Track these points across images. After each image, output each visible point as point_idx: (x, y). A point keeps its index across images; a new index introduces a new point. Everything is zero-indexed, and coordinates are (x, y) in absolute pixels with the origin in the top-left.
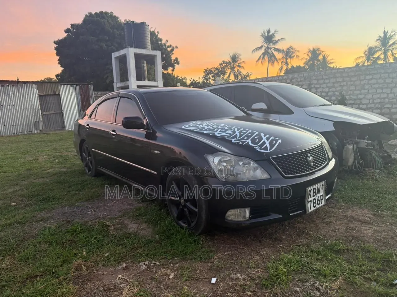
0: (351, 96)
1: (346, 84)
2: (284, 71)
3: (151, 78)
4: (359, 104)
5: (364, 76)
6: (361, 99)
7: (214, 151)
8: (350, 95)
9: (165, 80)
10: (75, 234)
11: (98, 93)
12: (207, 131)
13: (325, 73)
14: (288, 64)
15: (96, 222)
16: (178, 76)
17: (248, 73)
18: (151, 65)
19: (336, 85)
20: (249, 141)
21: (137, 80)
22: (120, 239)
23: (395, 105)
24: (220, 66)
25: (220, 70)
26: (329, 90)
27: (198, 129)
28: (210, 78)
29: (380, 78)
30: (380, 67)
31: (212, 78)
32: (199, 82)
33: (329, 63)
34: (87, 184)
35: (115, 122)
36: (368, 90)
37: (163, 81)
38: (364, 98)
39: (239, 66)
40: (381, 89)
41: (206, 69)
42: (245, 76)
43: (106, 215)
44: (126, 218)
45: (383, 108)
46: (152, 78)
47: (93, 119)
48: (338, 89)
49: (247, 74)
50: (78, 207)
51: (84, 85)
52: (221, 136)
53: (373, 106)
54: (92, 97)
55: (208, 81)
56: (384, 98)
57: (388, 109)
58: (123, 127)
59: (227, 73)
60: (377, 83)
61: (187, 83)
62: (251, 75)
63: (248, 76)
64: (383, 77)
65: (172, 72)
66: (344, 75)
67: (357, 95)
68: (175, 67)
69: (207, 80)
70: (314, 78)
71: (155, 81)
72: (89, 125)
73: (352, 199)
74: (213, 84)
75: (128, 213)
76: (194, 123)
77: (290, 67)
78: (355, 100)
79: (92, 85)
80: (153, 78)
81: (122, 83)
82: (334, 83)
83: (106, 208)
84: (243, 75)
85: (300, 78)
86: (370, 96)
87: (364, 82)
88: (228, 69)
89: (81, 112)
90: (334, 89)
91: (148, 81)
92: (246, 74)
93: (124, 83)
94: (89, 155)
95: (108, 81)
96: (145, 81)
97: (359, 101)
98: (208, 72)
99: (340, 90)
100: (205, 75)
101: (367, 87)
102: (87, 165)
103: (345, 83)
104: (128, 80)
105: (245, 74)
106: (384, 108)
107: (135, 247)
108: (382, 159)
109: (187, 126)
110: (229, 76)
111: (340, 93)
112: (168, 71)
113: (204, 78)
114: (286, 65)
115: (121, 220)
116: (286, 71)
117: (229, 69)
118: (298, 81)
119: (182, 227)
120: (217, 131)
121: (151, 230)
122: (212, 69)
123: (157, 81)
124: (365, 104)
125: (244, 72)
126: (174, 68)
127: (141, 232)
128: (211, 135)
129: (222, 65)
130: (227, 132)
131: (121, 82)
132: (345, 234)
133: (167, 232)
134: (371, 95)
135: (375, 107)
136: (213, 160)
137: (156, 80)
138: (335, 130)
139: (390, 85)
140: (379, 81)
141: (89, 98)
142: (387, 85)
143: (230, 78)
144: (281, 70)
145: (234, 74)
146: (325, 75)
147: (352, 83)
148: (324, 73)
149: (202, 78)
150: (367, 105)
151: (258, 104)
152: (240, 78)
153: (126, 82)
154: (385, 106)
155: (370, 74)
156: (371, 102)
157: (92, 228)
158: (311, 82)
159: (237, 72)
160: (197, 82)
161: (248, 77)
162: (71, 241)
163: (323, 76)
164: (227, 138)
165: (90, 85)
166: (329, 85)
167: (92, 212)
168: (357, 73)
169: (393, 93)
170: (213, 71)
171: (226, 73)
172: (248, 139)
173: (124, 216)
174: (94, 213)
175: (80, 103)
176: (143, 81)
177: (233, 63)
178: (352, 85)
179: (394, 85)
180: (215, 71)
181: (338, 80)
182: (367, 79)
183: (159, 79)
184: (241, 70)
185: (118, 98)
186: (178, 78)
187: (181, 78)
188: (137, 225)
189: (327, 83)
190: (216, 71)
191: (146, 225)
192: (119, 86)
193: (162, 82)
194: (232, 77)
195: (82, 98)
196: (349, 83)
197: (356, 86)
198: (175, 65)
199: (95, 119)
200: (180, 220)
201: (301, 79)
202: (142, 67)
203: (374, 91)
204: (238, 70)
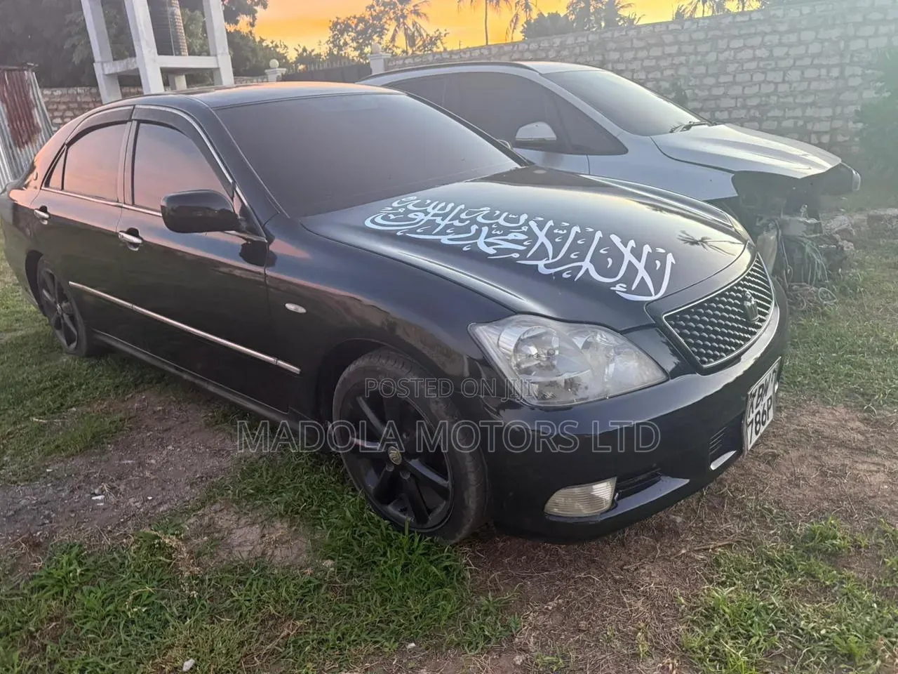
0: (696, 91)
1: (686, 60)
2: (523, 25)
3: (196, 46)
4: (713, 111)
5: (726, 40)
6: (717, 98)
7: (499, 313)
8: (692, 87)
9: (234, 51)
10: (66, 593)
11: (52, 94)
12: (450, 237)
13: (638, 33)
14: (530, 10)
15: (126, 535)
16: (263, 37)
17: (438, 30)
18: (192, 10)
19: (663, 63)
20: (587, 265)
21: (160, 53)
22: (217, 589)
23: (791, 111)
24: (370, 13)
25: (371, 22)
26: (647, 76)
27: (418, 231)
28: (346, 44)
29: (763, 45)
30: (762, 18)
31: (352, 44)
32: (319, 56)
33: (622, 7)
34: (71, 388)
35: (133, 204)
36: (735, 76)
37: (230, 54)
38: (725, 95)
39: (416, 13)
40: (763, 73)
41: (336, 20)
42: (431, 38)
43: (155, 503)
44: (217, 506)
45: (765, 118)
46: (198, 47)
47: (57, 189)
48: (668, 72)
49: (438, 33)
50: (58, 481)
51: (9, 71)
52: (500, 251)
53: (743, 113)
54: (37, 106)
55: (342, 50)
56: (768, 95)
57: (774, 121)
58: (162, 219)
59: (388, 30)
60: (754, 59)
61: (288, 58)
62: (445, 36)
63: (438, 38)
64: (769, 43)
65: (250, 28)
66: (682, 38)
67: (710, 88)
68: (257, 15)
69: (340, 48)
70: (612, 45)
71: (209, 55)
72: (48, 211)
73: (794, 376)
74: (355, 58)
75: (222, 489)
76: (395, 204)
77: (534, 16)
78: (706, 100)
79: (33, 71)
80: (202, 46)
81: (117, 62)
82: (657, 58)
83: (148, 474)
84: (428, 35)
85: (580, 47)
86: (737, 90)
87: (726, 54)
88: (390, 19)
89: (14, 148)
90: (658, 75)
91: (189, 55)
92: (435, 32)
93: (125, 61)
94: (62, 297)
95: (76, 59)
96: (180, 54)
97: (713, 102)
98: (340, 28)
99: (672, 75)
100: (333, 37)
101: (731, 68)
102: (58, 325)
103: (683, 59)
104: (133, 54)
105: (431, 33)
106: (768, 119)
107: (272, 616)
108: (825, 259)
109: (379, 220)
110: (393, 39)
111: (674, 85)
112: (238, 27)
113: (332, 42)
114: (526, 11)
115: (204, 515)
116: (525, 26)
117: (393, 21)
118: (575, 55)
119: (397, 526)
120: (479, 232)
121: (303, 543)
122: (349, 19)
123: (216, 55)
124: (727, 109)
125: (429, 29)
126: (254, 19)
127: (277, 552)
128: (465, 249)
129: (375, 11)
130: (511, 236)
131: (114, 60)
132: (826, 491)
133: (355, 543)
134: (741, 88)
135: (748, 117)
136: (496, 342)
137: (211, 53)
138: (737, 195)
139: (783, 64)
140: (759, 53)
141: (30, 110)
142: (776, 64)
143: (396, 44)
144: (515, 24)
145: (406, 34)
146: (638, 39)
147: (699, 58)
148: (635, 34)
149: (327, 42)
150: (730, 113)
151: (534, 125)
152: (421, 43)
153: (129, 59)
154: (769, 115)
155: (740, 36)
156: (738, 105)
157: (120, 561)
158: (606, 57)
159: (411, 27)
160: (313, 54)
161: (439, 41)
162: (57, 618)
163: (635, 41)
164: (518, 259)
165: (26, 72)
166: (647, 63)
167: (106, 496)
168: (710, 34)
169: (788, 82)
170: (353, 26)
171: (386, 31)
172: (581, 258)
173: (209, 499)
174: (112, 498)
175: (6, 123)
176: (176, 55)
177: (401, 4)
178: (699, 63)
179: (792, 61)
180: (357, 25)
181: (668, 50)
182: (733, 49)
183: (219, 51)
184: (421, 22)
185: (129, 123)
186: (264, 44)
187: (272, 43)
188: (259, 531)
189: (642, 60)
190: (361, 26)
191: (286, 525)
192: (111, 72)
193: (229, 57)
194: (401, 41)
195: (7, 107)
196: (692, 58)
197: (707, 66)
198: (256, 8)
199: (63, 188)
200: (388, 503)
201: (583, 49)
202: (170, 16)
203: (747, 77)
204: (414, 24)
